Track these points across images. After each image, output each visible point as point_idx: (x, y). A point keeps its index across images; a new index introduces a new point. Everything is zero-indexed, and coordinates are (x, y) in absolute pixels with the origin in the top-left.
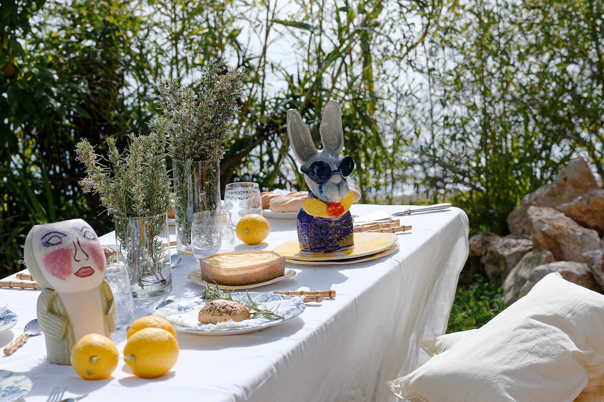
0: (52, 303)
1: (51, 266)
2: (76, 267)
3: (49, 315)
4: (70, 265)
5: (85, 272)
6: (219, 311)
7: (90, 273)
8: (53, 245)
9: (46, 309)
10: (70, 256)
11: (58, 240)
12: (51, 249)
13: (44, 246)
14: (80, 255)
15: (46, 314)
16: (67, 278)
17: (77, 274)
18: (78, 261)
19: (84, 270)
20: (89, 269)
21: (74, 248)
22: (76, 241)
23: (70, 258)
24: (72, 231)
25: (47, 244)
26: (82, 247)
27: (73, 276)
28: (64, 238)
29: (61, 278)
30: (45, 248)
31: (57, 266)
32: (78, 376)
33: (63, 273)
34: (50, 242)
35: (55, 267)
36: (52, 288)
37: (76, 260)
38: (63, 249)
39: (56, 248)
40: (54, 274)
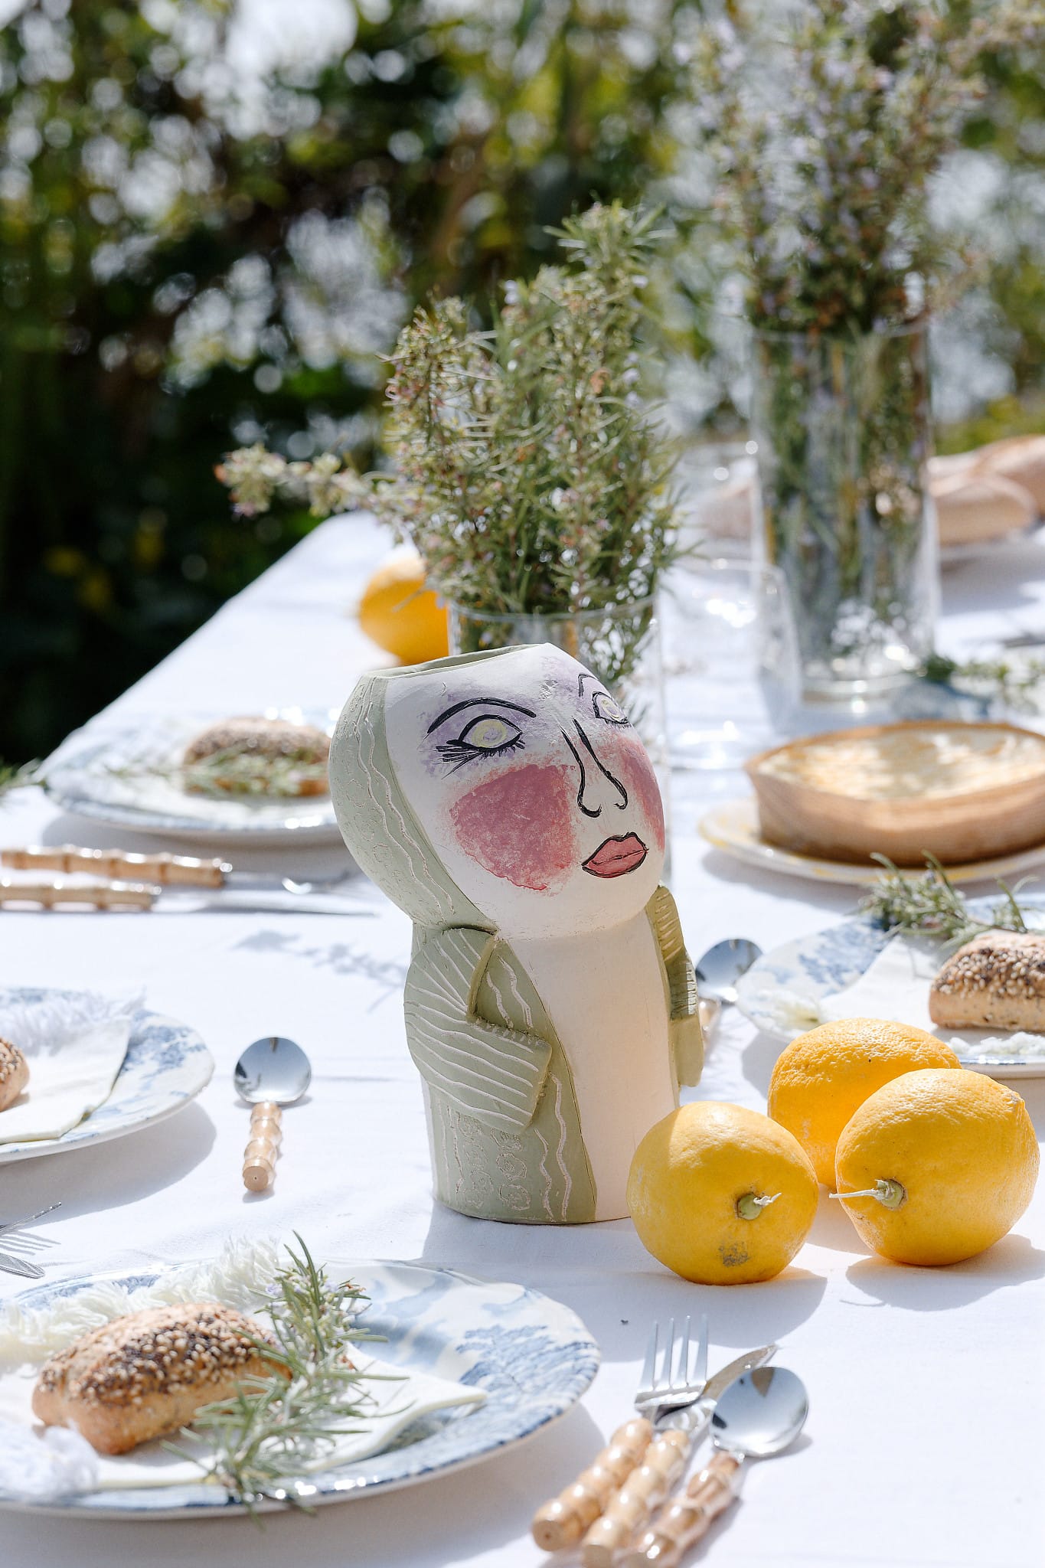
0: (483, 980)
1: (488, 836)
2: (587, 837)
3: (479, 1030)
4: (565, 830)
5: (619, 857)
6: (1028, 982)
7: (633, 859)
8: (486, 752)
9: (464, 1008)
10: (562, 793)
11: (508, 735)
12: (481, 770)
13: (447, 758)
14: (599, 792)
15: (462, 1028)
16: (554, 886)
17: (592, 866)
18: (594, 814)
19: (614, 848)
20: (632, 840)
21: (573, 762)
22: (573, 735)
23: (565, 804)
24: (552, 698)
25: (460, 749)
26: (598, 755)
27: (577, 873)
28: (526, 725)
29: (530, 885)
30: (453, 765)
31: (514, 835)
32: (663, 1268)
33: (541, 864)
34: (468, 740)
35: (504, 841)
36: (486, 924)
37: (585, 811)
38: (532, 768)
39: (502, 763)
40: (500, 871)
